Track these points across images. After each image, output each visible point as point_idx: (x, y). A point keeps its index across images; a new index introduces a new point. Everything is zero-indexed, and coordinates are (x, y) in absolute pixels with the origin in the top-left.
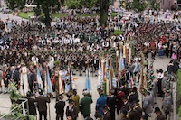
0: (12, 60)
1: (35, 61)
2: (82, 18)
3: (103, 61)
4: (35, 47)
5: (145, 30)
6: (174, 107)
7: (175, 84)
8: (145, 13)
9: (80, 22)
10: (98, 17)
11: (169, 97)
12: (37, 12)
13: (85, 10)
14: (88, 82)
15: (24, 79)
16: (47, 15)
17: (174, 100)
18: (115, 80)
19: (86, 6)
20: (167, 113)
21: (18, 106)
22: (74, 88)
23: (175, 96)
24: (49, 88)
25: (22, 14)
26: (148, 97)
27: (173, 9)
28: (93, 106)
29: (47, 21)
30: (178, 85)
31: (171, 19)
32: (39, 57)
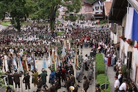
1: (12, 51)
2: (40, 25)
3: (53, 51)
4: (11, 43)
5: (77, 32)
6: (94, 76)
7: (94, 63)
8: (76, 23)
9: (38, 28)
10: (49, 25)
11: (91, 70)
12: (12, 22)
13: (42, 20)
14: (45, 64)
16: (19, 24)
17: (94, 72)
19: (42, 18)
21: (2, 80)
25: (3, 23)
27: (92, 20)
28: (48, 78)
29: (18, 27)
30: (96, 63)
31: (91, 26)
32: (14, 49)
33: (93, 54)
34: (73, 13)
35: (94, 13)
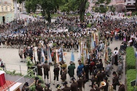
0: (29, 43)
1: (42, 43)
2: (69, 17)
4: (42, 35)
5: (107, 24)
6: (124, 71)
7: (125, 57)
8: (107, 14)
9: (68, 20)
10: (79, 16)
11: (121, 65)
12: (43, 14)
13: (71, 12)
15: (35, 54)
16: (49, 16)
17: (124, 66)
18: (89, 54)
19: (72, 10)
20: (120, 74)
21: (32, 70)
22: (64, 59)
23: (124, 64)
24: (50, 60)
26: (109, 65)
27: (123, 11)
29: (49, 19)
30: (127, 57)
31: (122, 18)
32: (44, 40)
33: (124, 48)
34: (103, 4)
35: (126, 4)
